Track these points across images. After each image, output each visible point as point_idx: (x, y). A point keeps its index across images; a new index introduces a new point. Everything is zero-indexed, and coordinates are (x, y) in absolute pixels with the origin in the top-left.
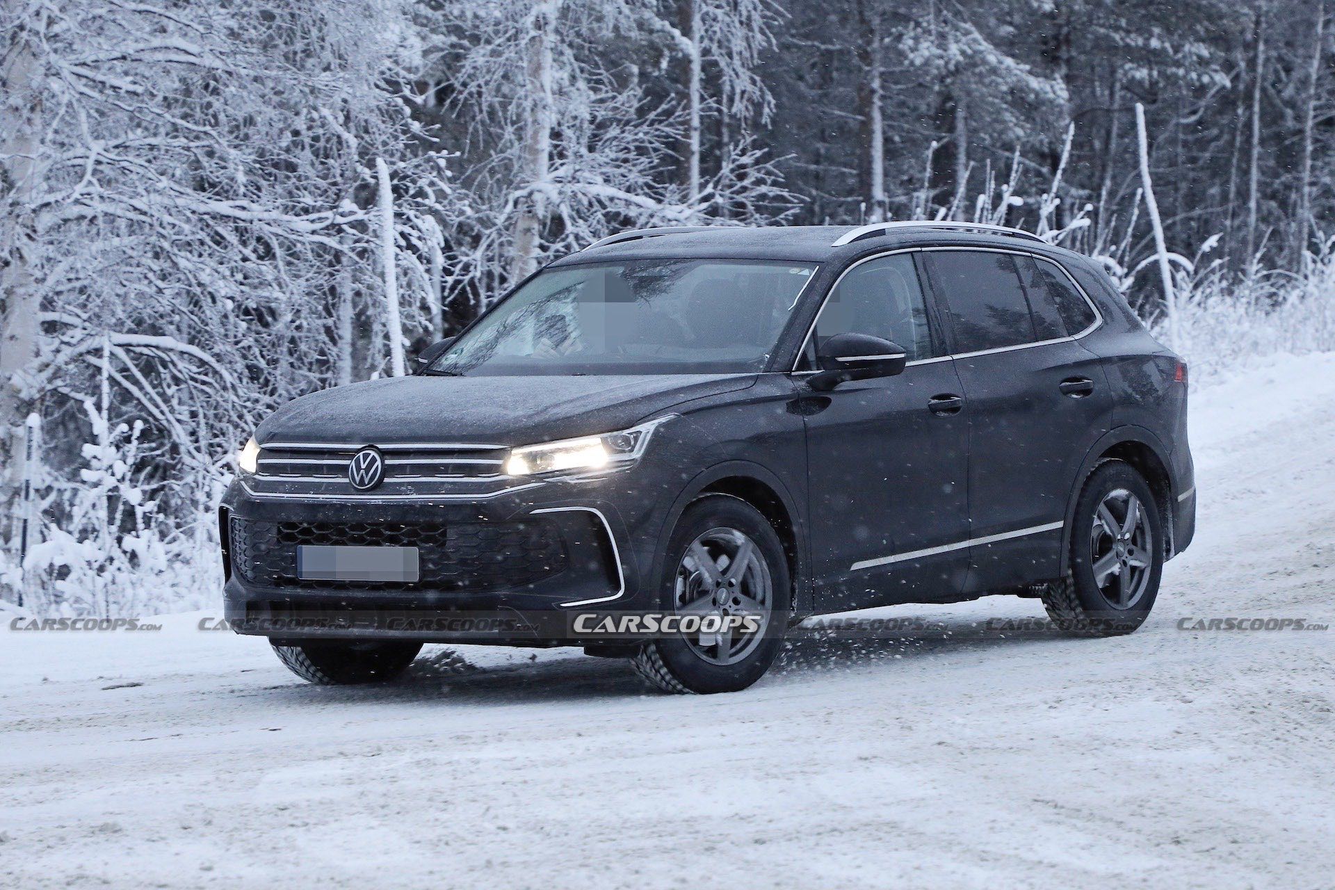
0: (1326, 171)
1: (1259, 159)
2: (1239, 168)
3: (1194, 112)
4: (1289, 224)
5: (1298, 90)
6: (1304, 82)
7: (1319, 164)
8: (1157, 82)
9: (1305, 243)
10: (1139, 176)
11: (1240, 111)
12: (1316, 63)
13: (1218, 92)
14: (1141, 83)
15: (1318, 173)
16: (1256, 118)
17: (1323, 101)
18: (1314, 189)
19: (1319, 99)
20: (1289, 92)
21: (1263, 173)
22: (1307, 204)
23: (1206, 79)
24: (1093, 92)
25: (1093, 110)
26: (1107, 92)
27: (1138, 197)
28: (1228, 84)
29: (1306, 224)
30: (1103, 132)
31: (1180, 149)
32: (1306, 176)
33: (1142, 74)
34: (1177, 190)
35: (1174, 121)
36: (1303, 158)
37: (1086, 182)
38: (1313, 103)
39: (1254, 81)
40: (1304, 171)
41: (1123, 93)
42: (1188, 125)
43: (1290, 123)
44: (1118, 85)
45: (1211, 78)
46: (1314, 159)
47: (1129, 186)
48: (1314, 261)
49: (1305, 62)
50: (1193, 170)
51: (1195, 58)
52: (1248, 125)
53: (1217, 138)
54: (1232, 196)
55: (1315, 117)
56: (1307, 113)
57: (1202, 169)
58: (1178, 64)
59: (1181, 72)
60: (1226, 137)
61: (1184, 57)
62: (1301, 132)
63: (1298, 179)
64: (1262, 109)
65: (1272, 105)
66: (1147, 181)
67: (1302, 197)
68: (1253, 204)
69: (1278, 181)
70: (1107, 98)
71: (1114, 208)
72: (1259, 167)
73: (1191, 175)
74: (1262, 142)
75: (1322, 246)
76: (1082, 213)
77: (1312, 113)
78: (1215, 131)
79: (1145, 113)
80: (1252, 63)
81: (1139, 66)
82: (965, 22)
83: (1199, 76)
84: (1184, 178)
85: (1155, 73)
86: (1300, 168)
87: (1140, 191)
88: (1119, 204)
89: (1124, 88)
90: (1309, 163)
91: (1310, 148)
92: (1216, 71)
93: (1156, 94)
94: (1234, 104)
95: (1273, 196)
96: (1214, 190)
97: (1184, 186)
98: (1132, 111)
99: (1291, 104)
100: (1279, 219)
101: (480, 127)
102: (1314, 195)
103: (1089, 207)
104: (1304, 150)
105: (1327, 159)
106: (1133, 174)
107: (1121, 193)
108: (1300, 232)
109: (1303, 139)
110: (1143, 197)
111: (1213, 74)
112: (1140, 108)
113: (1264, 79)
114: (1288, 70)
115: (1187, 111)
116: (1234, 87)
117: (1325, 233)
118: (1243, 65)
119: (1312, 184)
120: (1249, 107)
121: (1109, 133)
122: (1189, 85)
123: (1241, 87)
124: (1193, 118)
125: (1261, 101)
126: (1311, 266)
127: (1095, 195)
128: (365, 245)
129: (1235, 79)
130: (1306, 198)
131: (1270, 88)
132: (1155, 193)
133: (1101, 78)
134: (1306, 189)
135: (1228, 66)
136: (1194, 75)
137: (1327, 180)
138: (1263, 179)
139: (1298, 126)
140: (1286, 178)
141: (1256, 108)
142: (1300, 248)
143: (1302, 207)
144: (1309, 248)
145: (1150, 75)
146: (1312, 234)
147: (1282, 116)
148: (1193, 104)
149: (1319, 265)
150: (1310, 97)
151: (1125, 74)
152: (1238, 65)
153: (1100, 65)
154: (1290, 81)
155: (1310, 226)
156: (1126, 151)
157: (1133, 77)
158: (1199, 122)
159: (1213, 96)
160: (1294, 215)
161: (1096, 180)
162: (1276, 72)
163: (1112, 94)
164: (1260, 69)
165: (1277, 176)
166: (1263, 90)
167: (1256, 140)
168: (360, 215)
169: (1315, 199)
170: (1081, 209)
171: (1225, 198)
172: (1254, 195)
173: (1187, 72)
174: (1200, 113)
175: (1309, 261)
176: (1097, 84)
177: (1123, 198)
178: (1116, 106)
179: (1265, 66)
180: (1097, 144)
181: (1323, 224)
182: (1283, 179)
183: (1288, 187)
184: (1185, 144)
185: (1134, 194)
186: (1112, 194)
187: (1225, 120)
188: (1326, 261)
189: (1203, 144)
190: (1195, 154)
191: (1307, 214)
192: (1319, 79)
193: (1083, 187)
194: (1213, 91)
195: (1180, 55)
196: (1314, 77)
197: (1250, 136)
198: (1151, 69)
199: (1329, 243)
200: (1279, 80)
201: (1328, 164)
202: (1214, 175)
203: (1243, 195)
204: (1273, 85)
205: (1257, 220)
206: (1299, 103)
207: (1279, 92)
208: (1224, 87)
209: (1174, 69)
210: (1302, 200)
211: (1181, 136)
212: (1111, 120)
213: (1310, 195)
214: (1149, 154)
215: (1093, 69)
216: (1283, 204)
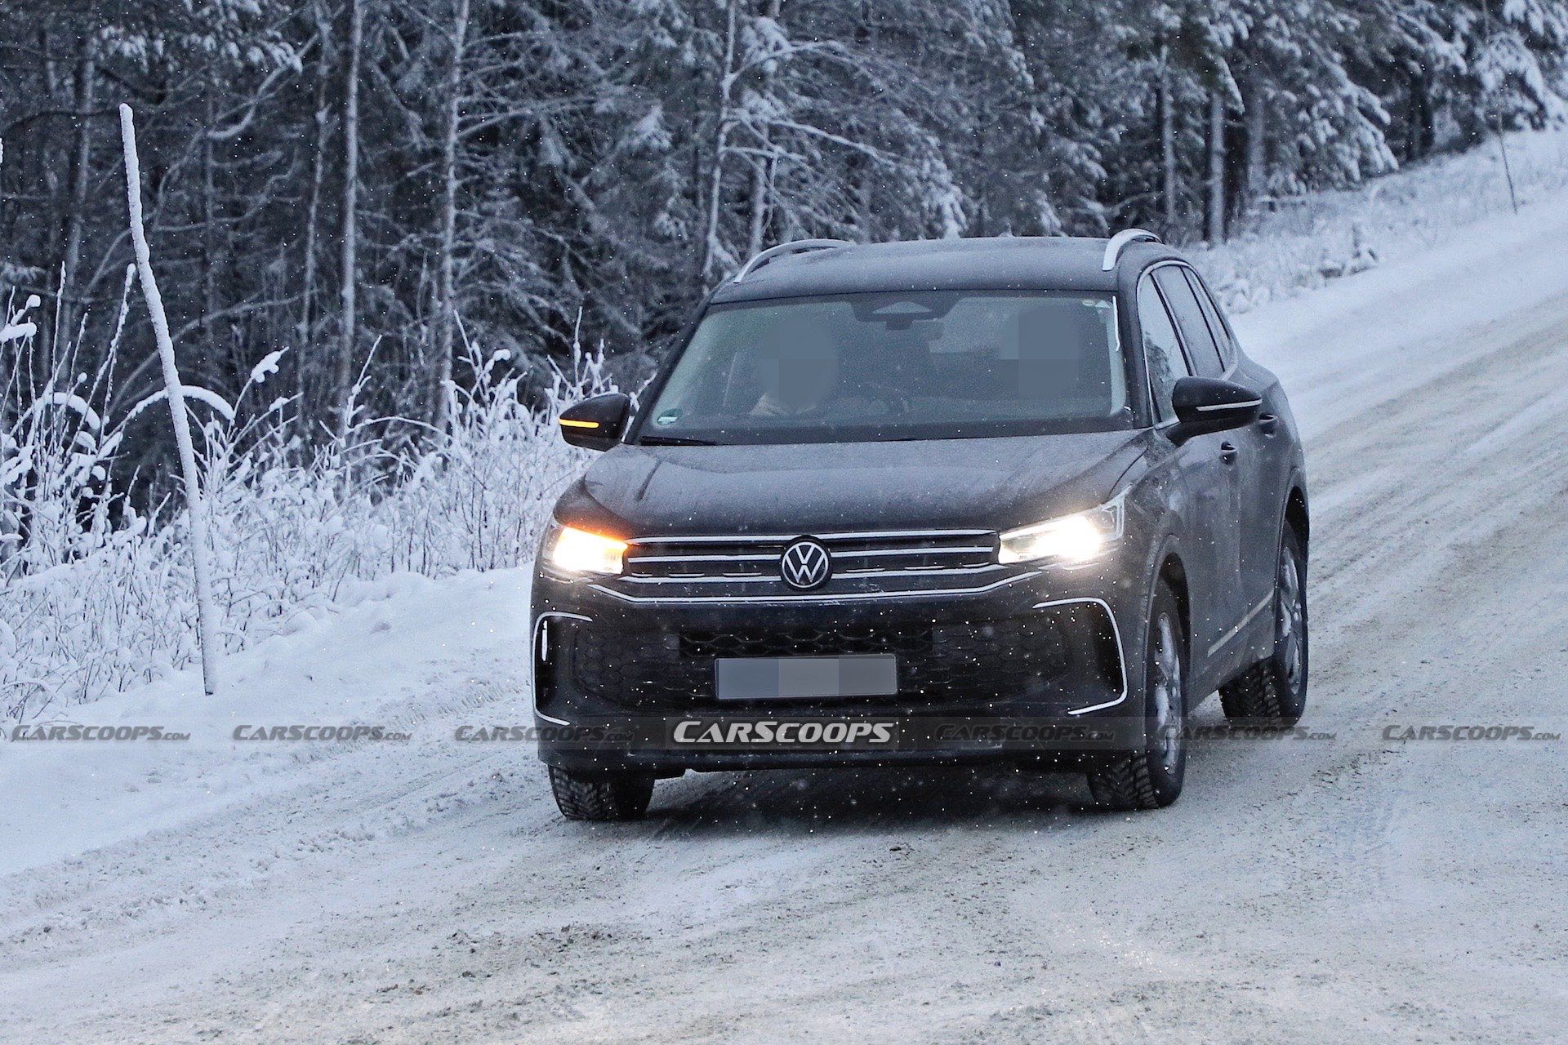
0: (486, 227)
1: (358, 206)
2: (321, 223)
3: (236, 119)
4: (417, 328)
5: (429, 77)
6: (441, 61)
7: (473, 214)
8: (164, 62)
9: (448, 365)
10: (129, 240)
11: (321, 116)
12: (462, 25)
13: (279, 79)
14: (133, 63)
15: (470, 230)
16: (352, 128)
17: (476, 98)
18: (464, 262)
19: (469, 92)
20: (412, 79)
21: (367, 232)
22: (449, 290)
23: (256, 55)
24: (44, 81)
25: (46, 115)
26: (69, 82)
27: (129, 281)
28: (298, 65)
29: (449, 328)
30: (64, 157)
31: (209, 189)
32: (449, 238)
33: (134, 46)
34: (205, 264)
35: (197, 136)
36: (441, 205)
37: (29, 249)
38: (457, 100)
39: (347, 55)
40: (444, 228)
41: (100, 82)
42: (227, 142)
43: (417, 139)
44: (90, 67)
45: (266, 52)
46: (459, 206)
47: (113, 258)
48: (463, 401)
49: (442, 22)
50: (235, 227)
51: (234, 16)
52: (339, 143)
53: (279, 167)
54: (309, 275)
55: (462, 126)
56: (446, 118)
57: (252, 225)
58: (203, 28)
59: (209, 42)
60: (297, 165)
61: (214, 13)
62: (438, 153)
63: (435, 244)
64: (362, 111)
65: (383, 104)
66: (143, 249)
67: (442, 274)
68: (349, 292)
69: (395, 248)
70: (70, 91)
71: (87, 301)
72: (360, 223)
73: (232, 236)
74: (364, 173)
75: (477, 370)
76: (21, 312)
77: (456, 119)
78: (277, 154)
79: (138, 121)
80: (343, 26)
81: (130, 31)
83: (243, 51)
84: (220, 242)
85: (159, 45)
86: (438, 223)
87: (131, 269)
88: (94, 294)
89: (103, 72)
90: (452, 212)
91: (453, 185)
92: (274, 40)
93: (162, 86)
94: (311, 102)
95: (387, 276)
96: (277, 266)
97: (218, 259)
98: (116, 114)
99: (417, 101)
100: (398, 319)
102: (461, 275)
103: (34, 301)
104: (443, 189)
105: (486, 206)
106: (124, 234)
107: (100, 272)
108: (439, 342)
109: (439, 169)
110: (137, 282)
111: (269, 46)
112: (127, 112)
113: (366, 54)
114: (412, 40)
115: (220, 116)
116: (310, 72)
117: (482, 344)
118: (326, 28)
119: (459, 253)
120: (339, 109)
121: (75, 157)
122: (228, 70)
123: (323, 70)
124: (233, 130)
125: (361, 95)
126: (457, 408)
127: (50, 275)
129: (313, 54)
130: (449, 278)
131: (377, 70)
132: (159, 273)
133: (58, 54)
134: (449, 263)
135: (299, 30)
136: (233, 49)
137: (487, 244)
138: (367, 243)
139: (430, 144)
140: (412, 240)
141: (353, 111)
142: (439, 373)
143: (440, 298)
144: (454, 376)
145: (150, 49)
146: (459, 349)
147: (402, 125)
148: (236, 103)
149: (473, 406)
150: (452, 89)
151: (104, 44)
152: (316, 27)
153: (56, 30)
154: (414, 58)
155: (457, 334)
156: (108, 191)
157: (119, 53)
158: (247, 136)
159: (270, 89)
160: (426, 311)
161: (51, 248)
162: (389, 38)
163: (79, 85)
164: (358, 36)
165: (396, 237)
166: (365, 75)
167: (352, 171)
169: (463, 282)
170: (20, 305)
171: (296, 283)
172: (351, 273)
173: (220, 43)
174: (247, 119)
175: (453, 397)
176: (51, 65)
177: (103, 281)
178: (88, 108)
179: (366, 30)
180: (52, 179)
181: (480, 327)
182: (404, 242)
183: (414, 258)
184: (220, 179)
185: (123, 274)
186: (83, 274)
187: (295, 132)
188: (487, 398)
189: (252, 178)
190: (237, 197)
191: (450, 309)
192: (468, 55)
193: (27, 261)
194: (269, 80)
195: (206, 11)
196: (460, 50)
197: (343, 162)
198: (152, 38)
199: (490, 365)
200: (398, 58)
201: (488, 214)
202: (273, 239)
203: (331, 273)
204: (385, 66)
205: (356, 322)
206: (433, 100)
207: (394, 79)
208: (291, 70)
209: (195, 38)
210: (441, 284)
211: (212, 163)
212: (79, 136)
213: (455, 274)
214: (148, 196)
215: (42, 36)
216: (406, 290)
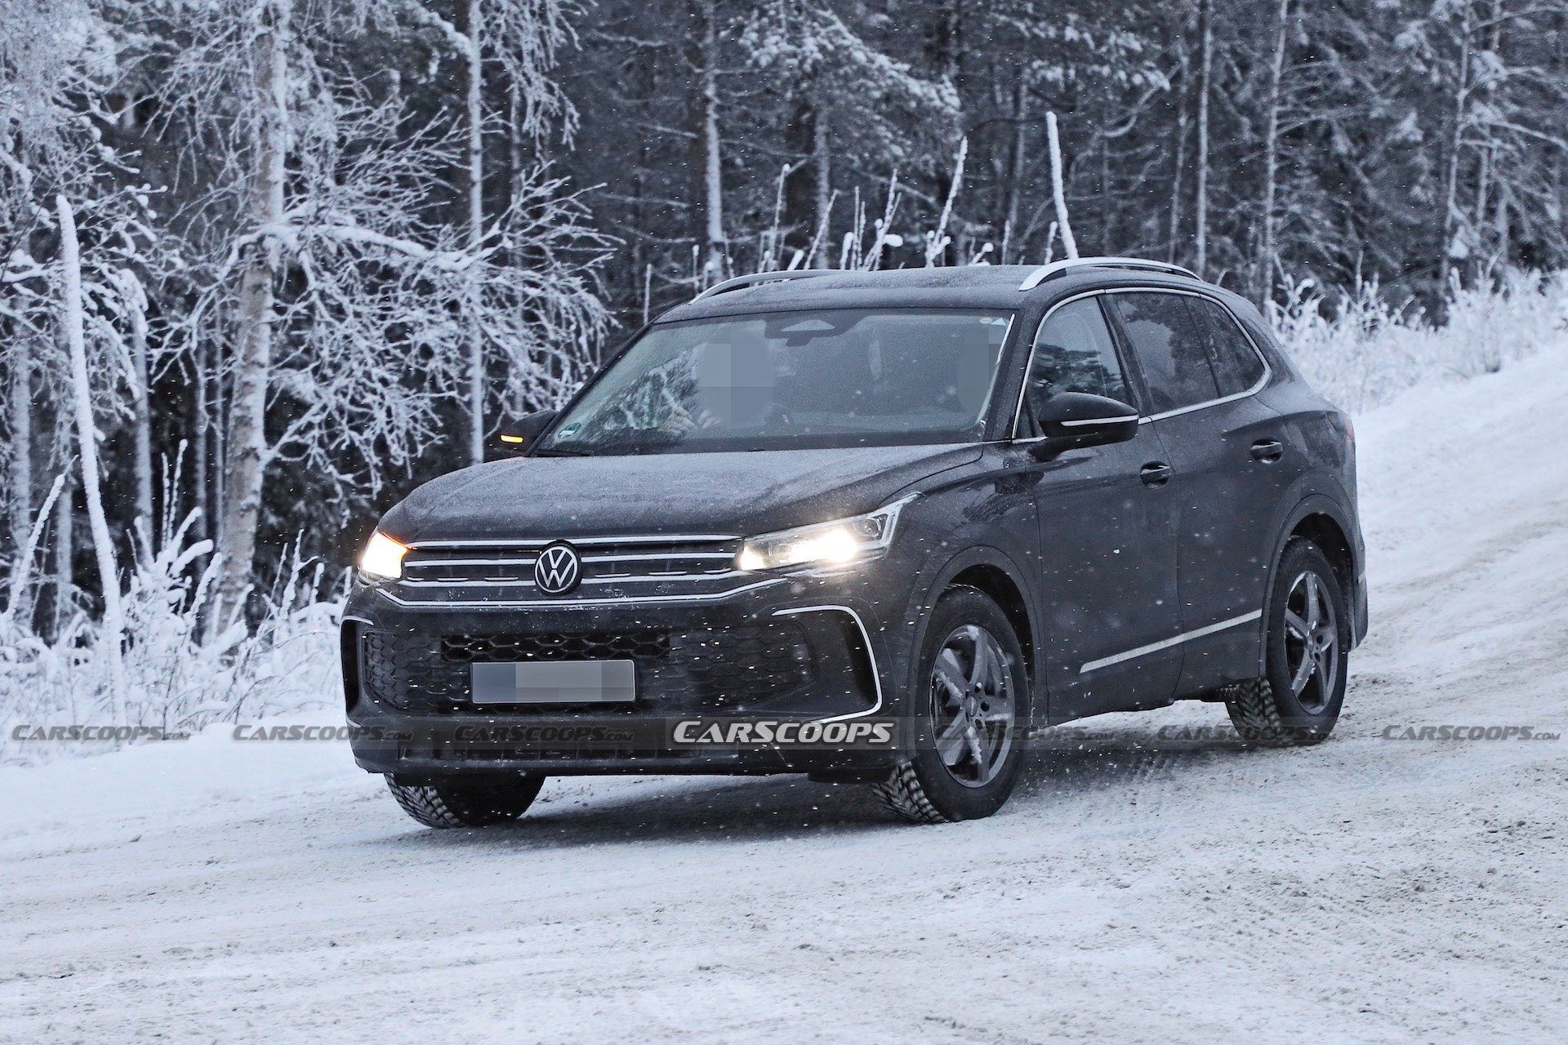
0: (1295, 196)
1: (1208, 182)
2: (1182, 195)
3: (1123, 123)
4: (1247, 266)
5: (1257, 94)
6: (1265, 82)
7: (1286, 187)
8: (1074, 84)
9: (1269, 291)
10: (1052, 206)
11: (1182, 121)
12: (1279, 57)
13: (1153, 96)
14: (1054, 84)
15: (1284, 199)
16: (1203, 130)
17: (1289, 107)
18: (1280, 220)
19: (1284, 103)
20: (1245, 94)
21: (1214, 201)
22: (1270, 239)
23: (1137, 80)
24: (992, 98)
25: (994, 121)
26: (1010, 99)
27: (1052, 234)
28: (1167, 86)
29: (1270, 266)
30: (1006, 150)
31: (1106, 172)
32: (1269, 204)
33: (1055, 73)
34: (1103, 223)
35: (1097, 134)
36: (1264, 181)
37: (984, 213)
38: (1276, 109)
39: (1200, 79)
40: (1266, 196)
41: (1031, 99)
42: (1117, 139)
43: (1247, 135)
44: (1024, 88)
45: (1145, 78)
46: (1278, 182)
47: (1040, 219)
48: (1281, 314)
49: (1264, 56)
50: (1124, 197)
51: (1123, 52)
52: (1194, 138)
53: (1154, 156)
54: (1174, 230)
55: (1279, 127)
56: (1268, 123)
57: (1135, 195)
58: (1102, 61)
59: (1106, 70)
60: (1165, 154)
61: (1109, 51)
62: (1262, 146)
63: (1260, 208)
64: (1211, 116)
65: (1226, 113)
66: (1063, 211)
67: (1265, 229)
68: (1201, 241)
69: (1232, 211)
70: (1010, 106)
71: (1022, 248)
72: (1209, 193)
73: (1121, 204)
74: (1211, 160)
75: (1290, 294)
76: (979, 255)
77: (1275, 122)
78: (1151, 147)
79: (1059, 124)
80: (1197, 59)
81: (1052, 64)
82: (825, 9)
83: (1129, 76)
84: (1113, 208)
85: (1072, 73)
86: (1262, 194)
87: (1054, 226)
88: (1027, 243)
89: (1033, 91)
90: (1272, 186)
91: (1273, 167)
92: (1150, 69)
93: (1073, 100)
94: (1174, 113)
95: (1227, 230)
96: (1151, 223)
97: (1111, 218)
98: (1043, 121)
99: (1247, 109)
100: (1235, 260)
101: (192, 152)
102: (1279, 228)
103: (988, 247)
104: (1265, 171)
105: (1295, 182)
106: (1046, 203)
107: (1031, 228)
108: (1263, 276)
109: (1264, 156)
110: (1058, 232)
111: (1147, 73)
112: (1051, 118)
113: (1213, 78)
114: (1245, 67)
115: (1112, 122)
116: (1175, 90)
117: (1294, 277)
118: (1185, 60)
119: (1277, 214)
120: (1194, 115)
121: (1013, 149)
122: (1117, 88)
123: (1184, 89)
124: (1122, 131)
125: (1209, 105)
126: (1276, 320)
127: (997, 231)
128: (44, 309)
129: (1176, 79)
130: (1269, 231)
131: (1220, 90)
132: (1073, 228)
133: (1004, 82)
134: (1270, 221)
135: (1166, 62)
136: (1122, 75)
137: (1296, 208)
138: (1213, 208)
139: (1257, 139)
140: (1243, 206)
141: (1204, 116)
142: (1262, 297)
143: (1264, 244)
144: (1274, 297)
145: (1066, 76)
146: (1277, 279)
147: (1237, 126)
148: (1123, 112)
149: (1287, 319)
150: (1272, 102)
151: (1034, 73)
152: (1177, 59)
153: (1001, 63)
154: (1246, 81)
155: (1275, 269)
156: (1036, 174)
157: (1044, 79)
158: (1131, 136)
159: (1148, 102)
160: (1254, 254)
161: (998, 211)
162: (1228, 68)
163: (1017, 101)
164: (1207, 66)
165: (1232, 203)
166: (1213, 94)
167: (1203, 159)
168: (37, 270)
169: (1280, 234)
170: (978, 250)
171: (1165, 235)
172: (1203, 228)
173: (1114, 71)
174: (1131, 124)
175: (1274, 313)
176: (997, 87)
177: (1033, 235)
178: (1022, 115)
179: (1213, 61)
180: (998, 164)
181: (1292, 266)
182: (1239, 207)
183: (1245, 218)
184: (1113, 164)
185: (1047, 230)
186: (1019, 230)
187: (1165, 132)
188: (1296, 313)
189: (1135, 164)
190: (1125, 177)
191: (1270, 252)
192: (1283, 78)
193: (982, 221)
194: (1147, 96)
195: (1104, 49)
196: (1277, 75)
197: (1197, 152)
198: (1066, 68)
199: (1300, 290)
200: (1233, 80)
201: (1297, 187)
202: (1148, 206)
203: (1189, 227)
204: (1225, 86)
205: (1208, 260)
206: (1259, 109)
207: (1232, 95)
208: (1161, 90)
209: (1096, 68)
210: (1264, 235)
211: (1107, 153)
212: (1016, 136)
213: (1274, 228)
214: (1065, 176)
215: (991, 68)
216: (1240, 238)
